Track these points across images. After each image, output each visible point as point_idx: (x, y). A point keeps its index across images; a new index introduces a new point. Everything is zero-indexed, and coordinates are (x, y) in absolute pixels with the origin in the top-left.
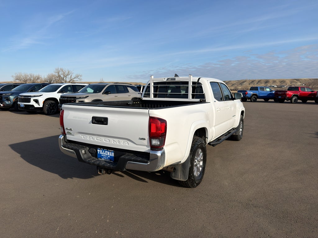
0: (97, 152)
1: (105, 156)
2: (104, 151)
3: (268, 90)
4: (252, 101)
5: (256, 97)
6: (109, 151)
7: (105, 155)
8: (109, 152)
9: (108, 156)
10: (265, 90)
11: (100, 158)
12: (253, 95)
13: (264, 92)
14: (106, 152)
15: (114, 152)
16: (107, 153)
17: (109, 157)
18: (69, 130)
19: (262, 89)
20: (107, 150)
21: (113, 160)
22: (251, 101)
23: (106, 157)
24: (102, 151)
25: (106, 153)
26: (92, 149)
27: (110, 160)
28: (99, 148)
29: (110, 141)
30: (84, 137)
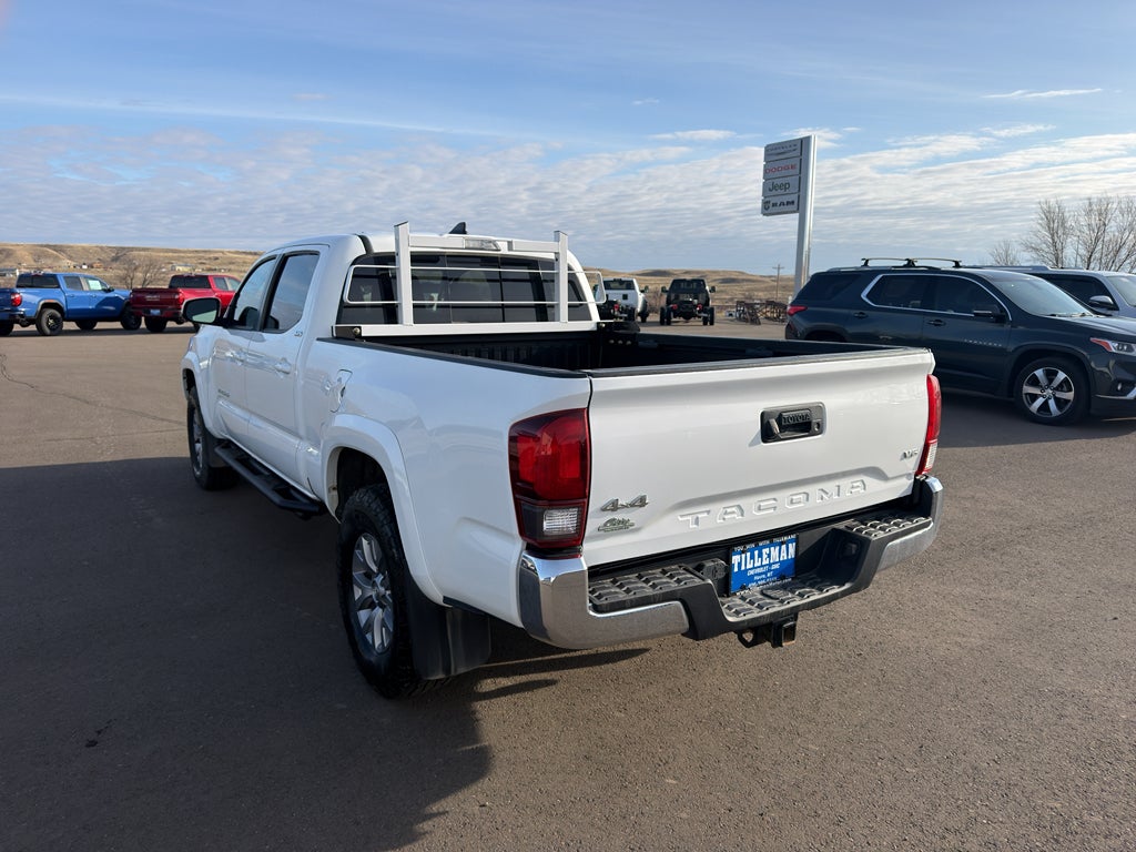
0: (729, 567)
1: (760, 570)
2: (756, 553)
3: (96, 285)
4: (48, 331)
5: (59, 315)
6: (776, 546)
7: (762, 566)
8: (778, 548)
9: (774, 563)
10: (86, 288)
12: (46, 306)
13: (84, 294)
14: (766, 551)
15: (797, 540)
16: (769, 556)
17: (776, 566)
18: (623, 506)
19: (74, 281)
20: (771, 542)
21: (794, 574)
22: (41, 333)
23: (765, 573)
24: (749, 554)
25: (765, 556)
26: (710, 564)
27: (782, 577)
28: (740, 548)
29: (807, 499)
30: (700, 516)
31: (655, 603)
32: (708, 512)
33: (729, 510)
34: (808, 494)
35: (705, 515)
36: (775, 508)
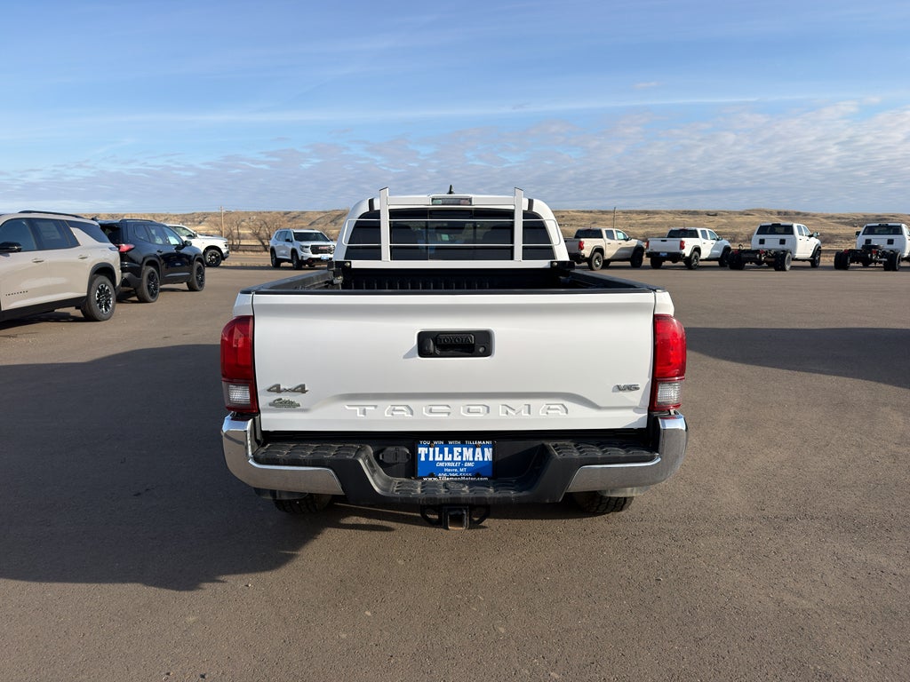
0: (415, 455)
1: (452, 464)
2: (446, 449)
6: (468, 447)
7: (453, 461)
8: (471, 450)
9: (469, 461)
11: (432, 475)
14: (455, 449)
15: (493, 446)
16: (461, 454)
17: (471, 465)
18: (286, 390)
20: (463, 443)
21: (490, 474)
23: (458, 468)
24: (437, 449)
25: (456, 454)
26: (390, 449)
27: (478, 475)
28: (425, 443)
29: (488, 411)
30: (367, 408)
31: (306, 466)
32: (376, 406)
33: (397, 408)
34: (488, 408)
35: (373, 408)
36: (449, 413)
